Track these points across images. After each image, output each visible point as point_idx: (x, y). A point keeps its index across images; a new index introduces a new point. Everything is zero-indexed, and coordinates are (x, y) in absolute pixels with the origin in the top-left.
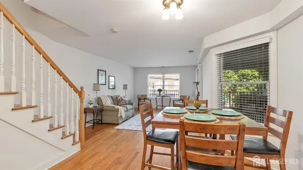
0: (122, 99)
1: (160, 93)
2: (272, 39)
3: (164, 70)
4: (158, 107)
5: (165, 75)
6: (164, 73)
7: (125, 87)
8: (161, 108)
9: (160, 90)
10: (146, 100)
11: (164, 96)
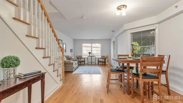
0: (71, 58)
1: (90, 55)
2: (156, 27)
3: (92, 41)
4: (89, 63)
5: (92, 44)
6: (91, 43)
7: (71, 51)
8: (91, 63)
9: (90, 53)
10: (81, 59)
11: (92, 56)
